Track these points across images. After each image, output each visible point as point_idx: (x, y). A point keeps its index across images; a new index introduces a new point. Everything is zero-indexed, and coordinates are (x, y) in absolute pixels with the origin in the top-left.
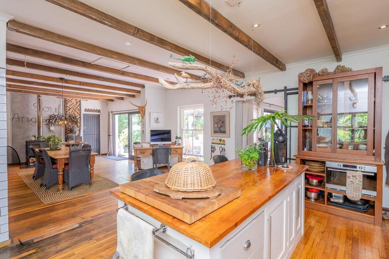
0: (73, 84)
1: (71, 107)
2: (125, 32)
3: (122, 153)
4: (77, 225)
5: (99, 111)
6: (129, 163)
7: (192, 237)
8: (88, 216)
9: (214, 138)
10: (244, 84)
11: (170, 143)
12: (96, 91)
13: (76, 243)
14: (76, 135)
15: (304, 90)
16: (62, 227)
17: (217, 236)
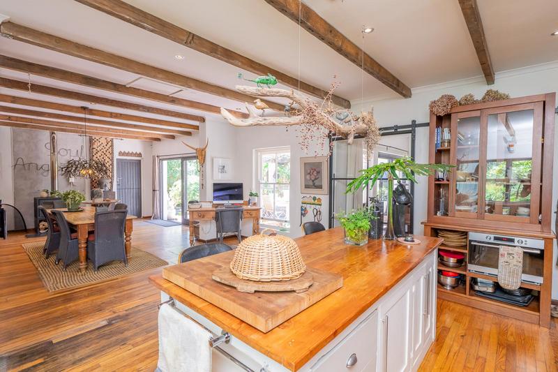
0: (100, 116)
1: (98, 149)
2: (174, 40)
3: (173, 216)
4: (105, 323)
5: (140, 155)
6: (183, 230)
7: (268, 353)
8: (121, 308)
9: (305, 195)
10: (350, 118)
11: (241, 202)
12: (135, 126)
13: (102, 350)
14: (107, 189)
15: (437, 127)
16: (84, 326)
17: (305, 352)
